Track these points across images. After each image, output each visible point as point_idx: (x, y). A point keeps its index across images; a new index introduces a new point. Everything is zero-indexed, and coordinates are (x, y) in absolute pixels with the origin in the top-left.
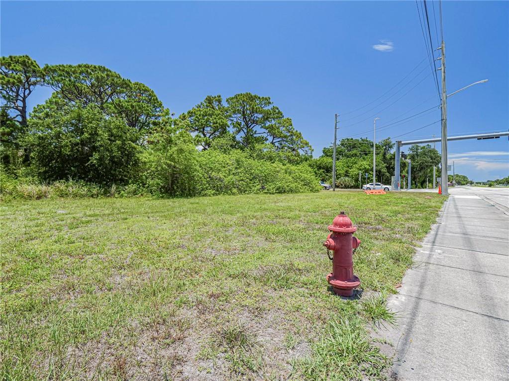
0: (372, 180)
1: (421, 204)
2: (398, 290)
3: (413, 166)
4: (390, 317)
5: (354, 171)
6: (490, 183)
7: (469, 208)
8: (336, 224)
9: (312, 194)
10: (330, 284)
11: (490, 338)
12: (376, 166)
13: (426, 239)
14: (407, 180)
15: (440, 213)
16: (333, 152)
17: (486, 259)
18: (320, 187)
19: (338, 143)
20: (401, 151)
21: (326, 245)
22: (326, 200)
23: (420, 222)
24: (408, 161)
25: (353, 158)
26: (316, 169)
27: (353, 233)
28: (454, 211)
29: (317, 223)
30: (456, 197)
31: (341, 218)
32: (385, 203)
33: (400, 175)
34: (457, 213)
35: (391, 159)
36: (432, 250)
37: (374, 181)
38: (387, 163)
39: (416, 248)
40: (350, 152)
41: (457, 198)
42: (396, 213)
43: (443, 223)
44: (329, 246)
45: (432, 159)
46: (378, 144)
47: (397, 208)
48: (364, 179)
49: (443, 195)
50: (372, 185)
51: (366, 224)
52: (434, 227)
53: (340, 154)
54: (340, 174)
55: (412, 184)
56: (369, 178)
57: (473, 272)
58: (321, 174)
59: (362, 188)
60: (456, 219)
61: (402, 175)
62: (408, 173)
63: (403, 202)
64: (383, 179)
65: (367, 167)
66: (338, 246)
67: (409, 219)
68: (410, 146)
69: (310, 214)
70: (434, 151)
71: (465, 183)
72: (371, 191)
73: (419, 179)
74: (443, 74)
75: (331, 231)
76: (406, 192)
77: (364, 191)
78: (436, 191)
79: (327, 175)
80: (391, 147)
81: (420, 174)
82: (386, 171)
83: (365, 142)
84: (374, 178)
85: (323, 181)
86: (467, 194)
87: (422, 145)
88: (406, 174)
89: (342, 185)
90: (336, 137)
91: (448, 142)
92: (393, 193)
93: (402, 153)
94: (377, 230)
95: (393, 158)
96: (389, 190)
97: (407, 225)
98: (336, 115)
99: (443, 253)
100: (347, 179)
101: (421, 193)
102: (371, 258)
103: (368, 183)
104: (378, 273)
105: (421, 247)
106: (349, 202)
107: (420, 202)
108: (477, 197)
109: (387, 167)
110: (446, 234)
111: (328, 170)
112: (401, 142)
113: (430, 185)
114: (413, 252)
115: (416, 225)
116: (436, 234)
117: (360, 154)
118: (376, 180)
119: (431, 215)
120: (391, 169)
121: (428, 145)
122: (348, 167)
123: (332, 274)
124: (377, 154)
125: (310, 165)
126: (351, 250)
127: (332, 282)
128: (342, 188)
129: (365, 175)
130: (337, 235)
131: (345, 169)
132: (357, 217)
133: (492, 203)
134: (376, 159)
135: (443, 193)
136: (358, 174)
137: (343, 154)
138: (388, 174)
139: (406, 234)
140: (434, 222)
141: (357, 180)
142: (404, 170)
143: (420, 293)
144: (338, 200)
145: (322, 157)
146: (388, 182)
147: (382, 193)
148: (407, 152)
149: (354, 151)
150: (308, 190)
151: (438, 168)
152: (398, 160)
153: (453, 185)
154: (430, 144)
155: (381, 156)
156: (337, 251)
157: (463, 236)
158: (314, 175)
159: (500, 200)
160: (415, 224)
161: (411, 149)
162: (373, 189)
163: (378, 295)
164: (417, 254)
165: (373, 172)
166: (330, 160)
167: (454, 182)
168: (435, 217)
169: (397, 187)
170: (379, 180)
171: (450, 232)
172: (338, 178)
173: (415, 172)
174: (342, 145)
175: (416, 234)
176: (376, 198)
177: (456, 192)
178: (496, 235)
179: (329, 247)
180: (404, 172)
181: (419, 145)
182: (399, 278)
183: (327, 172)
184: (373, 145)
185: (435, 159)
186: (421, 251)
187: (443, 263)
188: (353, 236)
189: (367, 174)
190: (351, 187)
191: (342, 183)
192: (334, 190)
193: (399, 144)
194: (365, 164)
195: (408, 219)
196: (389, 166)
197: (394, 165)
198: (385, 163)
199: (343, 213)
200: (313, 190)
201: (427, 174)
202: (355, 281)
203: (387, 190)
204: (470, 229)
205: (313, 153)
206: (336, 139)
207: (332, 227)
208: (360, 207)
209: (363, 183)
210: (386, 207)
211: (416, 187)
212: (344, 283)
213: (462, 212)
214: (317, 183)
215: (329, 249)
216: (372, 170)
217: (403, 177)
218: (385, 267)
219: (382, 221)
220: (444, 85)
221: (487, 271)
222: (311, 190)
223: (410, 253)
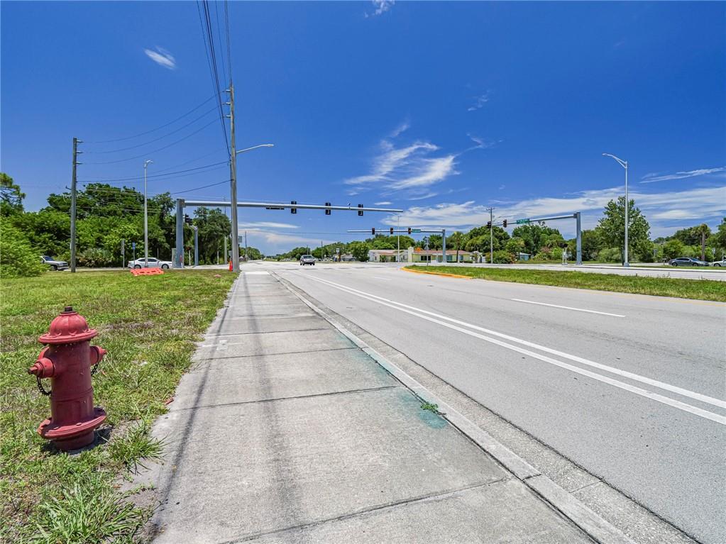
0: (144, 254)
1: (208, 285)
2: (168, 407)
3: (201, 235)
4: (154, 450)
5: (112, 239)
6: (278, 257)
7: (258, 285)
8: (55, 331)
9: (23, 279)
10: (48, 438)
11: (263, 424)
12: (149, 232)
13: (209, 330)
14: (194, 253)
15: (228, 294)
16: (70, 204)
17: (268, 339)
18: (42, 267)
19: (81, 188)
20: (184, 214)
21: (32, 372)
22: (54, 290)
23: (205, 309)
24: (194, 227)
25: (111, 218)
26: (33, 233)
27: (89, 340)
28: (243, 290)
29: (28, 334)
30: (247, 273)
31: (66, 319)
32: (160, 286)
33: (184, 247)
34: (246, 292)
35: (171, 223)
36: (216, 342)
37: (147, 254)
38: (166, 229)
39: (197, 343)
40: (105, 208)
41: (248, 275)
42: (175, 300)
43: (230, 306)
44: (42, 371)
45: (222, 227)
46: (151, 199)
47: (176, 293)
48: (131, 251)
49: (234, 273)
50: (144, 260)
51: (126, 321)
52: (220, 312)
53: (85, 210)
54: (85, 244)
55: (199, 260)
56: (137, 251)
57: (255, 358)
58: (44, 242)
59: (126, 266)
60: (244, 299)
61: (187, 246)
62: (194, 244)
63: (186, 283)
64: (160, 251)
65: (135, 233)
66: (61, 368)
67: (191, 306)
68: (196, 208)
69: (12, 319)
70: (224, 218)
71: (257, 257)
72: (141, 270)
73: (208, 252)
74: (232, 124)
75: (45, 344)
76: (191, 270)
77: (129, 271)
78: (227, 267)
79: (59, 244)
80: (171, 206)
81: (210, 246)
82: (165, 241)
83: (132, 194)
84: (146, 251)
85: (50, 254)
86: (256, 270)
87: (211, 208)
88: (192, 246)
89: (90, 261)
90: (75, 178)
91: (238, 208)
92: (175, 271)
93: (186, 216)
94: (144, 328)
95: (173, 222)
96: (168, 268)
97: (189, 314)
98: (75, 139)
99: (228, 342)
100: (99, 251)
101: (209, 271)
102: (130, 373)
103: (136, 258)
104: (140, 392)
105: (203, 340)
106: (101, 289)
107: (207, 282)
108: (266, 273)
109: (165, 235)
110: (233, 319)
111: (61, 234)
112: (184, 200)
113: (221, 260)
114: (192, 349)
115: (199, 312)
116: (223, 321)
117: (123, 212)
118: (149, 253)
119: (217, 297)
120: (171, 238)
121: (218, 209)
122: (102, 231)
123: (50, 419)
124: (150, 214)
125: (17, 225)
126: (88, 367)
127: (51, 433)
128: (90, 267)
129: (132, 245)
130: (56, 351)
131: (95, 234)
132: (112, 313)
133: (278, 279)
134: (148, 222)
135: (234, 270)
136: (120, 244)
137: (90, 210)
138: (167, 246)
139: (185, 327)
140: (222, 306)
141: (117, 254)
142: (189, 239)
143: (197, 401)
144: (81, 287)
145: (48, 210)
146: (167, 256)
147: (157, 273)
148: (192, 216)
149: (112, 207)
150: (11, 272)
151: (229, 238)
152: (180, 226)
153: (245, 260)
154: (220, 208)
155: (156, 219)
156: (57, 377)
157: (249, 318)
158: (26, 244)
159: (285, 275)
160: (197, 312)
161: (198, 212)
162: (146, 267)
163: (137, 426)
164: (197, 351)
165: (144, 241)
166: (64, 217)
167: (246, 256)
168: (223, 300)
169: (178, 264)
170: (153, 254)
171: (237, 316)
172: (82, 250)
173: (203, 243)
174: (90, 193)
175: (198, 326)
176: (148, 280)
177: (247, 268)
178: (279, 312)
179: (41, 374)
180: (189, 242)
181: (207, 207)
182: (170, 390)
183: (59, 239)
184: (144, 200)
185: (226, 228)
186: (204, 346)
187: (227, 354)
188: (91, 344)
189: (134, 244)
190: (108, 265)
191: (90, 258)
192: (73, 271)
193: (182, 204)
194: (131, 228)
195: (189, 307)
196: (169, 233)
197: (175, 232)
198: (162, 229)
199: (70, 309)
200: (24, 272)
201: (217, 246)
202: (95, 418)
203: (165, 267)
204: (256, 310)
205: (23, 200)
206: (75, 182)
207: (47, 337)
208: (120, 296)
209: (129, 258)
210: (162, 293)
211: (205, 263)
212: (75, 426)
213: (251, 291)
214: (36, 258)
215: (42, 377)
216: (143, 238)
217: (187, 249)
218: (153, 379)
219: (153, 313)
220: (234, 137)
221: (267, 353)
222: (20, 273)
223: (188, 351)
